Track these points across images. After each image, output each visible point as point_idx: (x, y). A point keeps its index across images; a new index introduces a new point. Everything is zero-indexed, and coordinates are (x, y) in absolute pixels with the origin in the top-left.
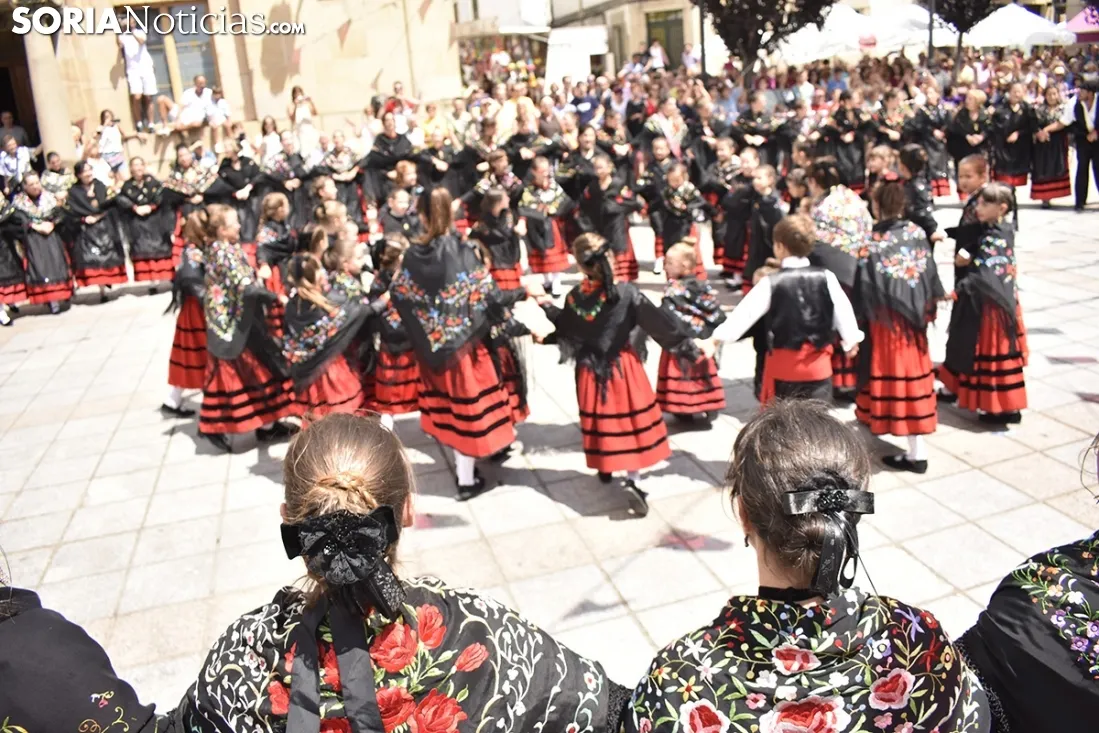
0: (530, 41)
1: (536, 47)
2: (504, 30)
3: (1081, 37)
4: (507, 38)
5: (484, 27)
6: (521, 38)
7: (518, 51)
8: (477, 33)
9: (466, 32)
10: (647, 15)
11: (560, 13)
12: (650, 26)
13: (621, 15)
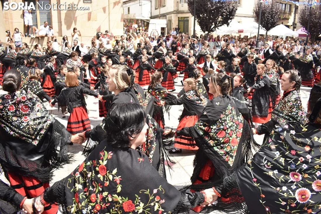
0: (144, 22)
1: (146, 23)
2: (137, 18)
3: (300, 35)
4: (138, 20)
5: (131, 16)
6: (141, 20)
7: (140, 24)
8: (129, 18)
9: (126, 17)
10: (179, 17)
11: (153, 15)
12: (179, 21)
13: (171, 17)
